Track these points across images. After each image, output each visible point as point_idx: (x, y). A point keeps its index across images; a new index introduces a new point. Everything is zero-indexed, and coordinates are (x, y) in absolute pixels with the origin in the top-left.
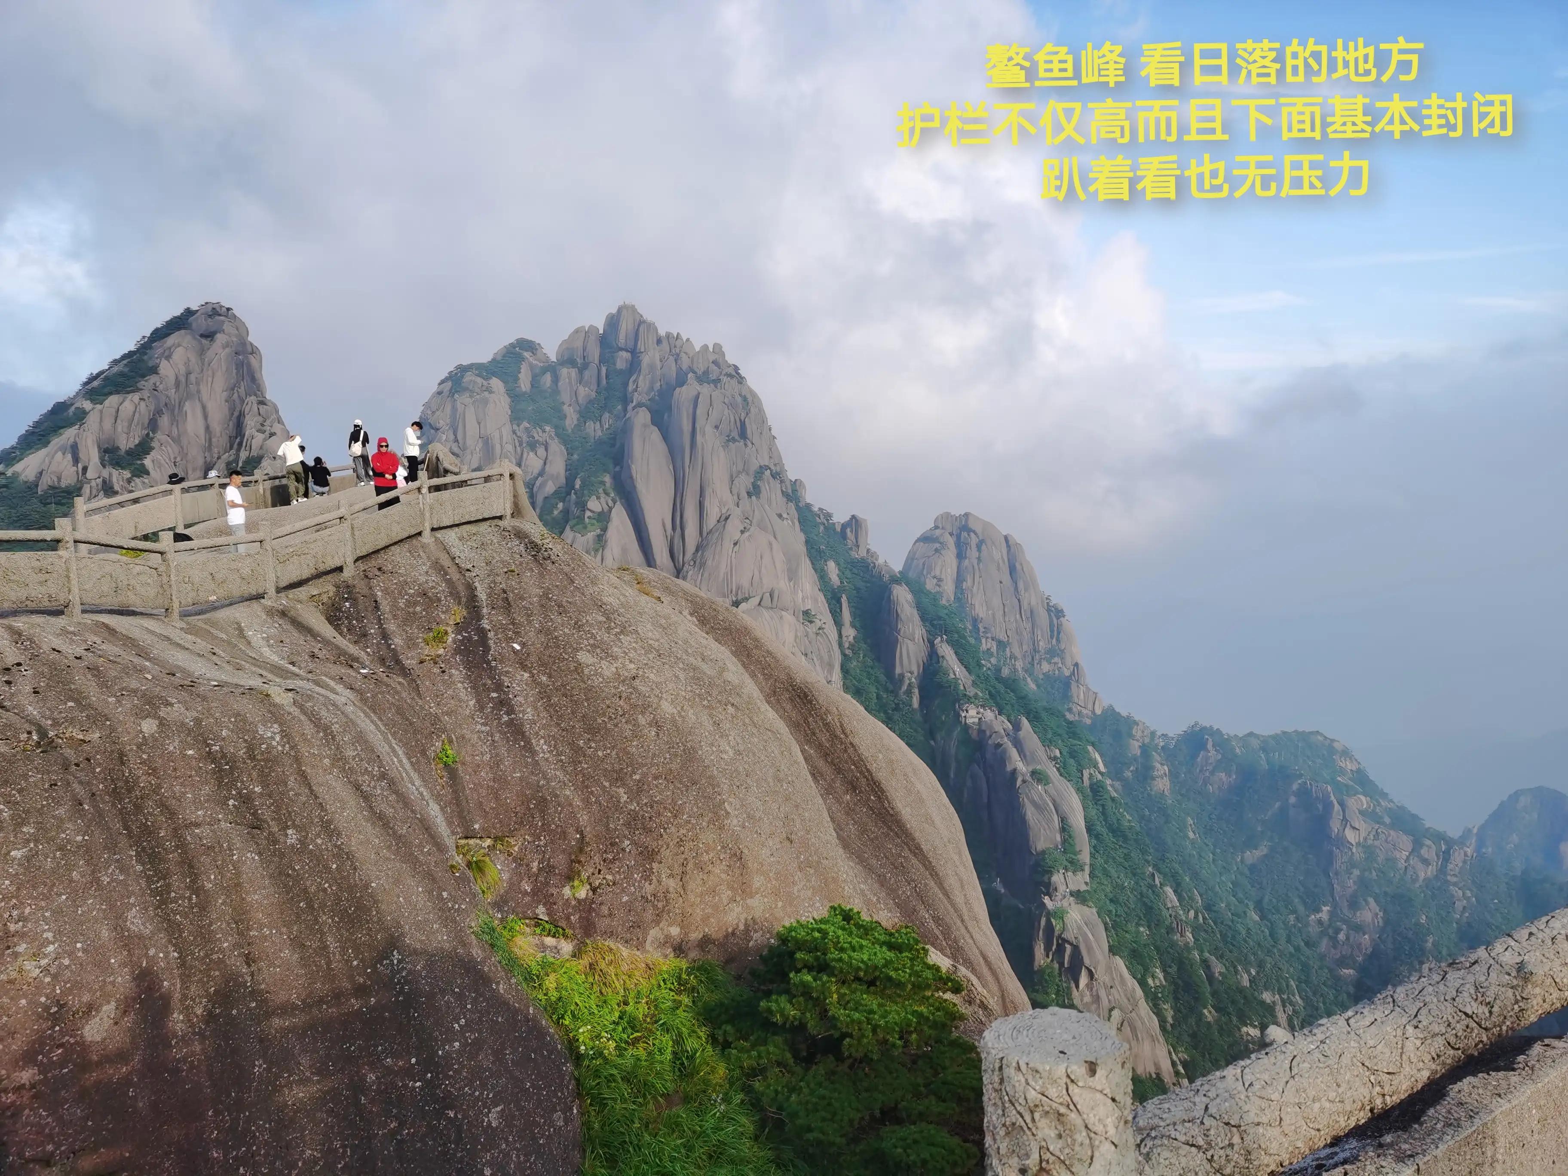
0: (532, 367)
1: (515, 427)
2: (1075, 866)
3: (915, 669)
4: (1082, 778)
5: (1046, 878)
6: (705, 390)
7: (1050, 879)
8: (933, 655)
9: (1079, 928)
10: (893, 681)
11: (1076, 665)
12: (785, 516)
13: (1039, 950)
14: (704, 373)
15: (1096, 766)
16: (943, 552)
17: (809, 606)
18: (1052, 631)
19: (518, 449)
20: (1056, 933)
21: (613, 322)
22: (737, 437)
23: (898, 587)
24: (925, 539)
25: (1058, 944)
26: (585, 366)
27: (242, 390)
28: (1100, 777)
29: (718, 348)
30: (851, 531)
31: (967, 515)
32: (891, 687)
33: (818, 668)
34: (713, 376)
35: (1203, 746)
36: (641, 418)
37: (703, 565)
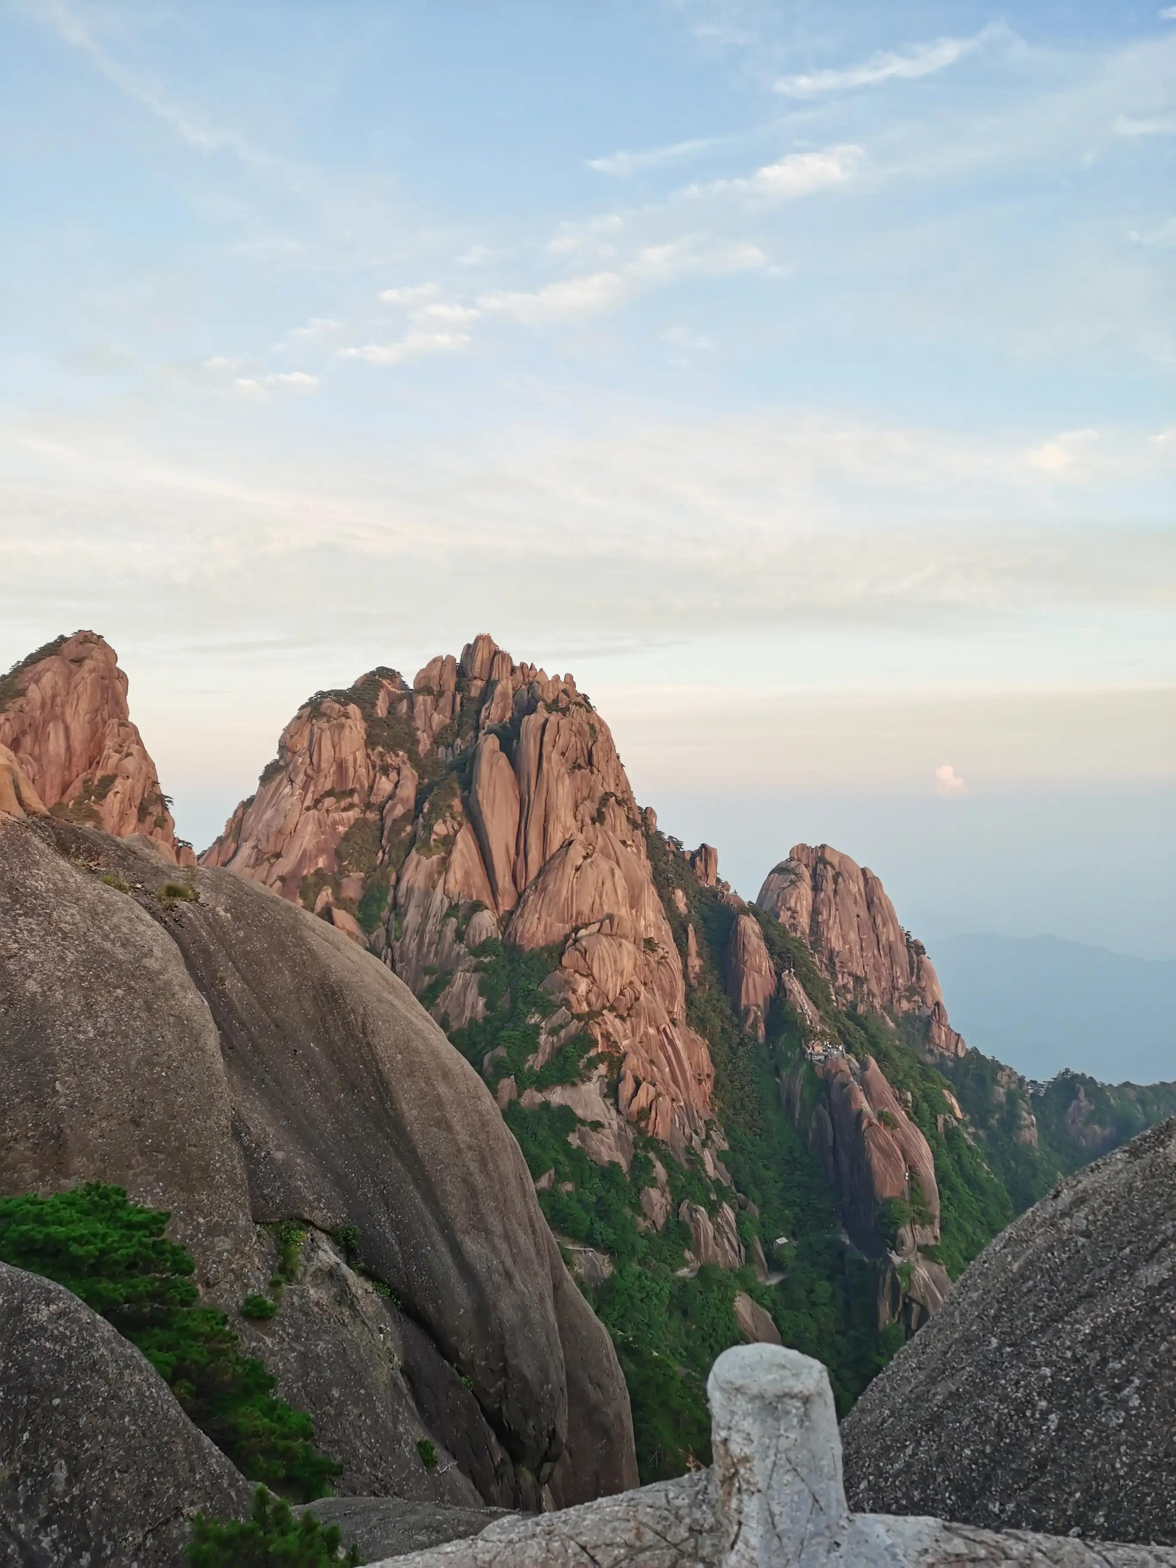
0: (389, 693)
1: (369, 751)
2: (924, 1219)
3: (761, 1002)
4: (936, 1124)
5: (892, 1231)
6: (553, 718)
7: (896, 1231)
8: (781, 990)
9: (927, 1286)
10: (739, 1013)
11: (937, 1004)
12: (629, 843)
13: (885, 1309)
14: (553, 701)
15: (951, 1111)
16: (798, 884)
17: (652, 934)
18: (912, 968)
19: (371, 773)
20: (902, 1291)
21: (469, 651)
22: (583, 764)
23: (746, 918)
24: (780, 870)
25: (904, 1303)
26: (441, 694)
27: (106, 713)
28: (955, 1123)
29: (569, 678)
30: (701, 860)
31: (823, 847)
32: (735, 1020)
33: (658, 998)
34: (562, 705)
35: (1075, 1095)
36: (491, 743)
37: (544, 889)
